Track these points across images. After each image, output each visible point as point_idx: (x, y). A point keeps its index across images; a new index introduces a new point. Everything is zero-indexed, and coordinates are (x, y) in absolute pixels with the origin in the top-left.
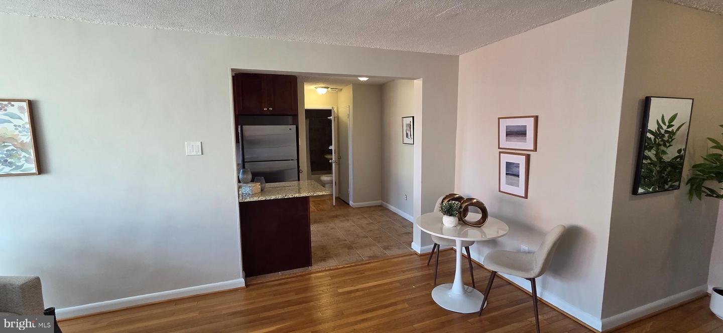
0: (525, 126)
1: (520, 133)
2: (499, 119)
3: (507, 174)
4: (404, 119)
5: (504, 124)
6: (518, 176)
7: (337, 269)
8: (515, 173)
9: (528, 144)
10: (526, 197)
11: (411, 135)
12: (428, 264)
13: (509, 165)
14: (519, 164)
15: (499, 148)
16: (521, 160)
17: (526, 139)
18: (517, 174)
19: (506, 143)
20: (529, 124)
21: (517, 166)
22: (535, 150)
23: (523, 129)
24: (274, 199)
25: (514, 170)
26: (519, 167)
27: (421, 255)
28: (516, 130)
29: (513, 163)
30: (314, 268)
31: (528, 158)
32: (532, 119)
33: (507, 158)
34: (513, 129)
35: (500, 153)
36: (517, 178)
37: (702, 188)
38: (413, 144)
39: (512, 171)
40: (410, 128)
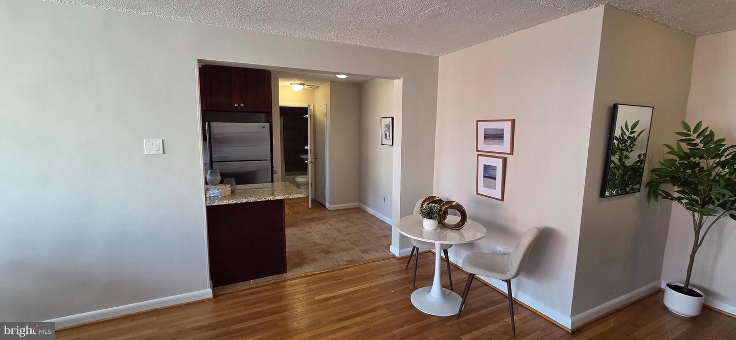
0: (503, 130)
1: (496, 136)
2: (478, 121)
3: (484, 177)
4: (383, 119)
5: (483, 126)
6: (495, 179)
7: (314, 275)
8: (491, 176)
9: (505, 147)
10: (502, 199)
11: (389, 136)
12: (407, 267)
13: (486, 167)
15: (477, 151)
16: (498, 163)
17: (503, 142)
18: (494, 176)
19: (483, 146)
20: (507, 127)
21: (495, 168)
22: (512, 153)
23: (500, 133)
24: (245, 203)
25: (492, 173)
26: (496, 170)
27: (400, 259)
28: (494, 133)
29: (491, 166)
30: (289, 274)
31: (505, 160)
32: (509, 123)
33: (484, 161)
34: (491, 132)
35: (478, 155)
36: (494, 181)
37: (660, 192)
38: (393, 145)
39: (489, 174)
40: (389, 128)
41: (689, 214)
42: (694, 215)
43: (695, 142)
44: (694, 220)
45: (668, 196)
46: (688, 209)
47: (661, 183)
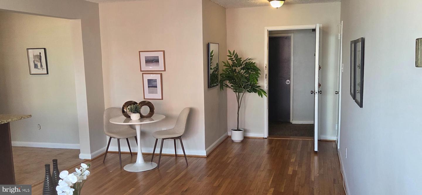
0: (158, 57)
1: (156, 61)
2: (140, 52)
3: (149, 87)
4: (30, 50)
5: (144, 55)
6: (156, 87)
8: (154, 85)
9: (160, 67)
10: (162, 99)
13: (149, 81)
14: (156, 79)
15: (141, 71)
16: (157, 77)
17: (159, 64)
19: (145, 67)
20: (161, 55)
21: (155, 81)
22: (165, 70)
23: (156, 58)
25: (154, 84)
26: (157, 81)
27: (92, 160)
28: (152, 59)
29: (153, 80)
31: (161, 74)
32: (162, 52)
33: (147, 77)
34: (150, 59)
35: (143, 74)
36: (155, 88)
37: (224, 84)
38: (48, 73)
39: (152, 84)
40: (40, 59)
41: (235, 93)
42: (236, 94)
43: (233, 60)
44: (237, 96)
45: (227, 86)
46: (234, 91)
47: (224, 80)
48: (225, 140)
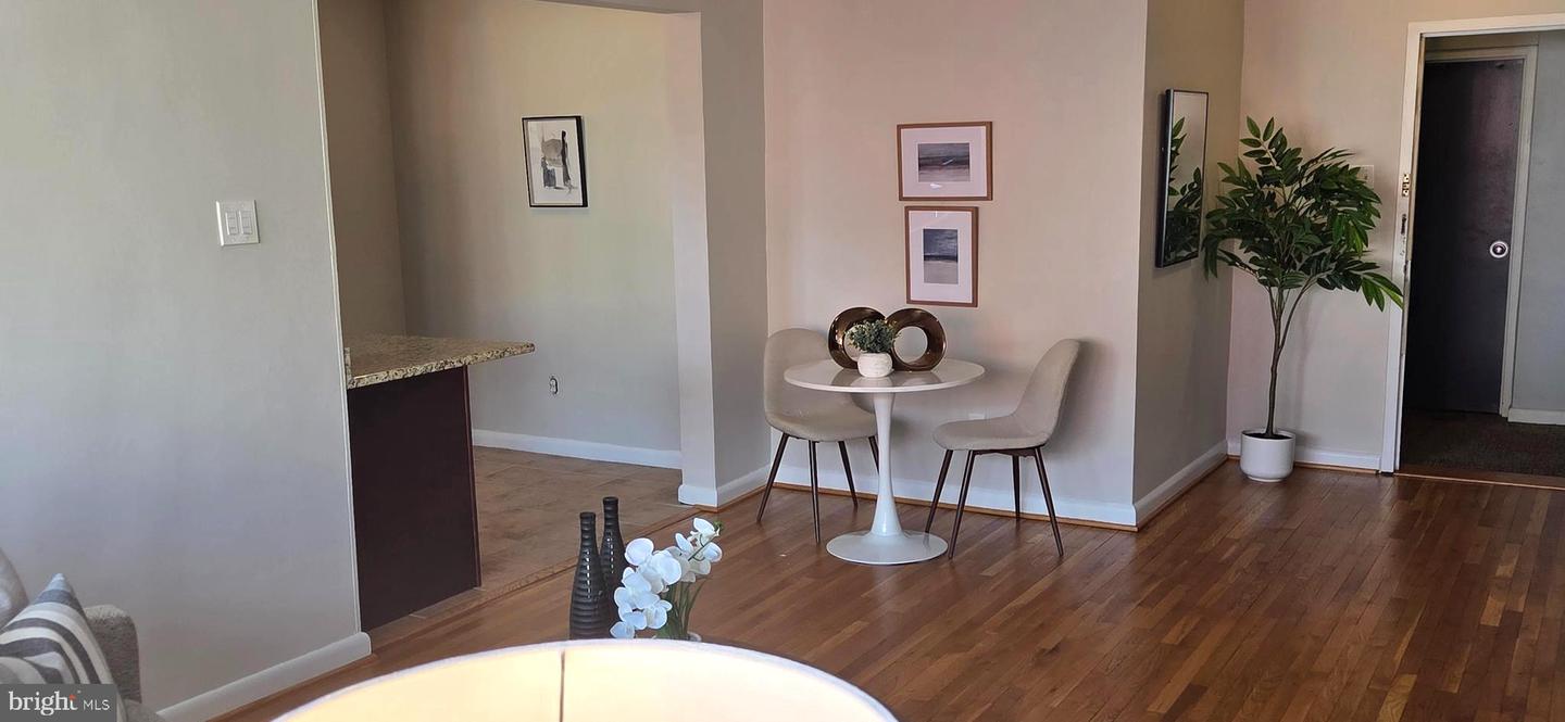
0: (965, 146)
1: (957, 160)
2: (900, 127)
3: (926, 258)
4: (531, 124)
5: (913, 140)
6: (955, 259)
8: (945, 253)
9: (973, 182)
10: (975, 303)
13: (930, 236)
14: (956, 231)
15: (902, 198)
16: (960, 222)
17: (969, 175)
18: (951, 253)
19: (916, 185)
20: (976, 140)
21: (952, 235)
22: (990, 197)
23: (960, 152)
25: (947, 246)
26: (956, 237)
27: (725, 509)
28: (943, 153)
29: (943, 231)
31: (975, 212)
32: (983, 129)
33: (923, 221)
34: (936, 152)
35: (907, 209)
36: (951, 264)
37: (1220, 254)
38: (585, 204)
39: (938, 248)
40: (564, 154)
41: (1264, 289)
42: (1270, 291)
43: (1267, 155)
44: (1272, 300)
45: (1234, 260)
46: (1262, 282)
47: (1224, 237)
48: (1213, 472)
